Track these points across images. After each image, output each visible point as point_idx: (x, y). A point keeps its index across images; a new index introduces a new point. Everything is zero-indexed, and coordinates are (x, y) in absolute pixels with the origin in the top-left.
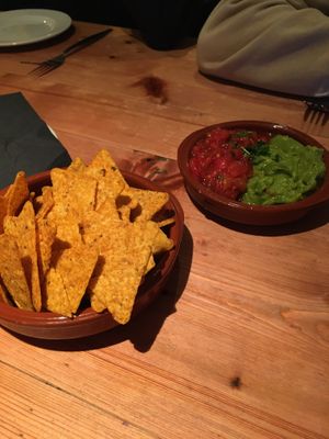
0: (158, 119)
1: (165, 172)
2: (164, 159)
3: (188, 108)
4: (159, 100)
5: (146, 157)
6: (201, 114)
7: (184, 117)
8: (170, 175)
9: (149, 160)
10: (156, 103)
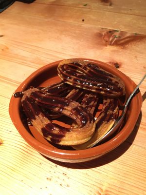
0: (110, 13)
1: (119, 37)
2: (118, 31)
3: (123, 7)
4: (108, 4)
5: (108, 31)
6: (131, 10)
7: (123, 11)
8: (122, 38)
9: (110, 32)
10: (107, 6)
